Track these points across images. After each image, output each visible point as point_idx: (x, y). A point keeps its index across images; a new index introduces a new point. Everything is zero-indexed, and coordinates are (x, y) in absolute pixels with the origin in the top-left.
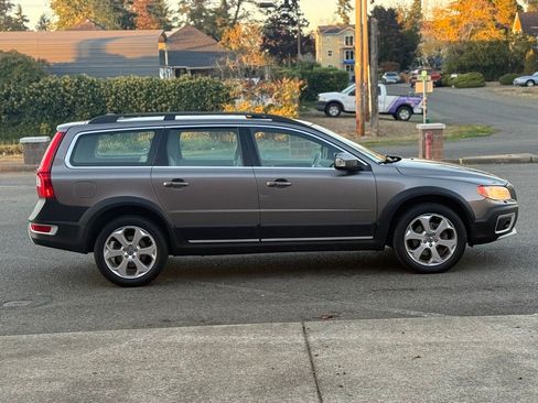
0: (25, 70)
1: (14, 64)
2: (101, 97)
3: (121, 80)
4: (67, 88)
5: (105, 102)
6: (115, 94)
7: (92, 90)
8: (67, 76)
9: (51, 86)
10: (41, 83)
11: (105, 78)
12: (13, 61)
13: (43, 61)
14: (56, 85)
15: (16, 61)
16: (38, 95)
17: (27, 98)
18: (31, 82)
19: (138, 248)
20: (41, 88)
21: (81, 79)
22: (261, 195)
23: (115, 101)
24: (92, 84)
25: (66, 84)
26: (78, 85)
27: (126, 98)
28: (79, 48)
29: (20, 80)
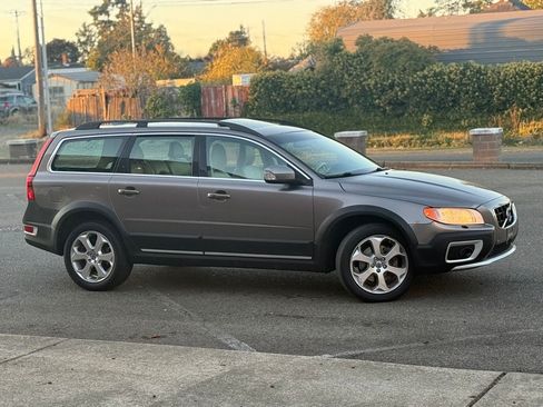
0: (411, 58)
1: (400, 53)
2: (487, 85)
3: (511, 67)
4: (452, 76)
5: (492, 91)
6: (503, 82)
7: (479, 79)
8: (454, 64)
9: (436, 75)
10: (426, 72)
11: (494, 64)
12: (399, 50)
13: (435, 48)
14: (441, 74)
15: (401, 50)
16: (422, 84)
17: (411, 88)
18: (415, 71)
19: (100, 253)
20: (425, 77)
21: (467, 67)
23: (502, 90)
24: (479, 71)
25: (451, 72)
26: (463, 73)
27: (515, 86)
28: (473, 32)
29: (405, 69)
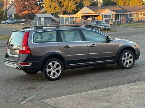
19: (56, 68)
22: (89, 50)
